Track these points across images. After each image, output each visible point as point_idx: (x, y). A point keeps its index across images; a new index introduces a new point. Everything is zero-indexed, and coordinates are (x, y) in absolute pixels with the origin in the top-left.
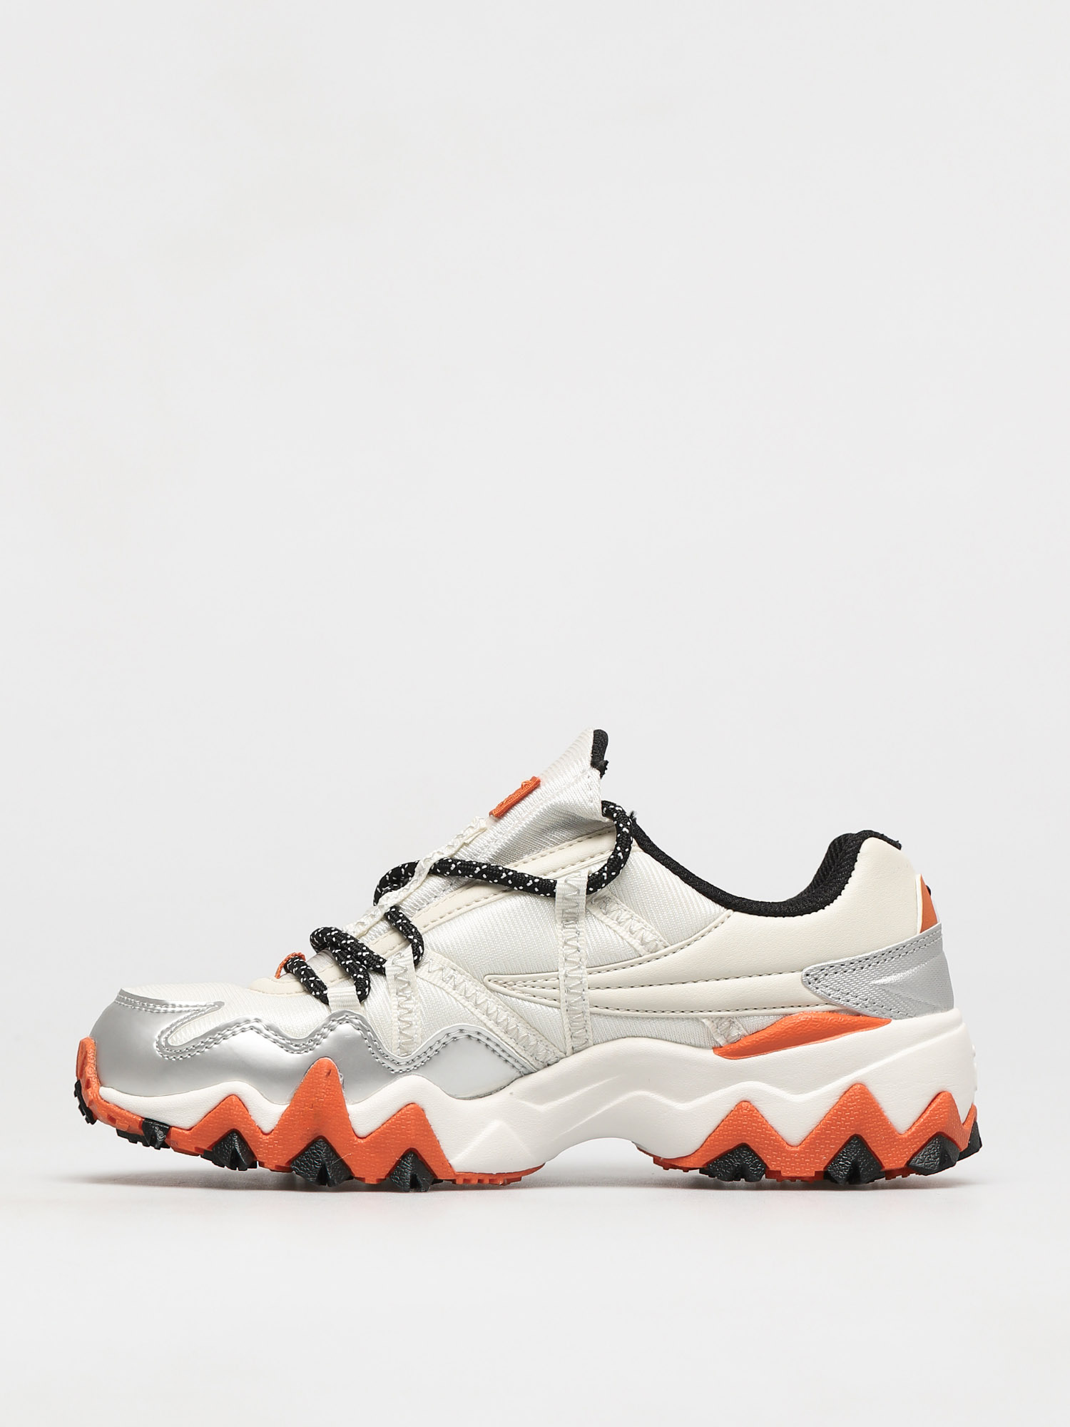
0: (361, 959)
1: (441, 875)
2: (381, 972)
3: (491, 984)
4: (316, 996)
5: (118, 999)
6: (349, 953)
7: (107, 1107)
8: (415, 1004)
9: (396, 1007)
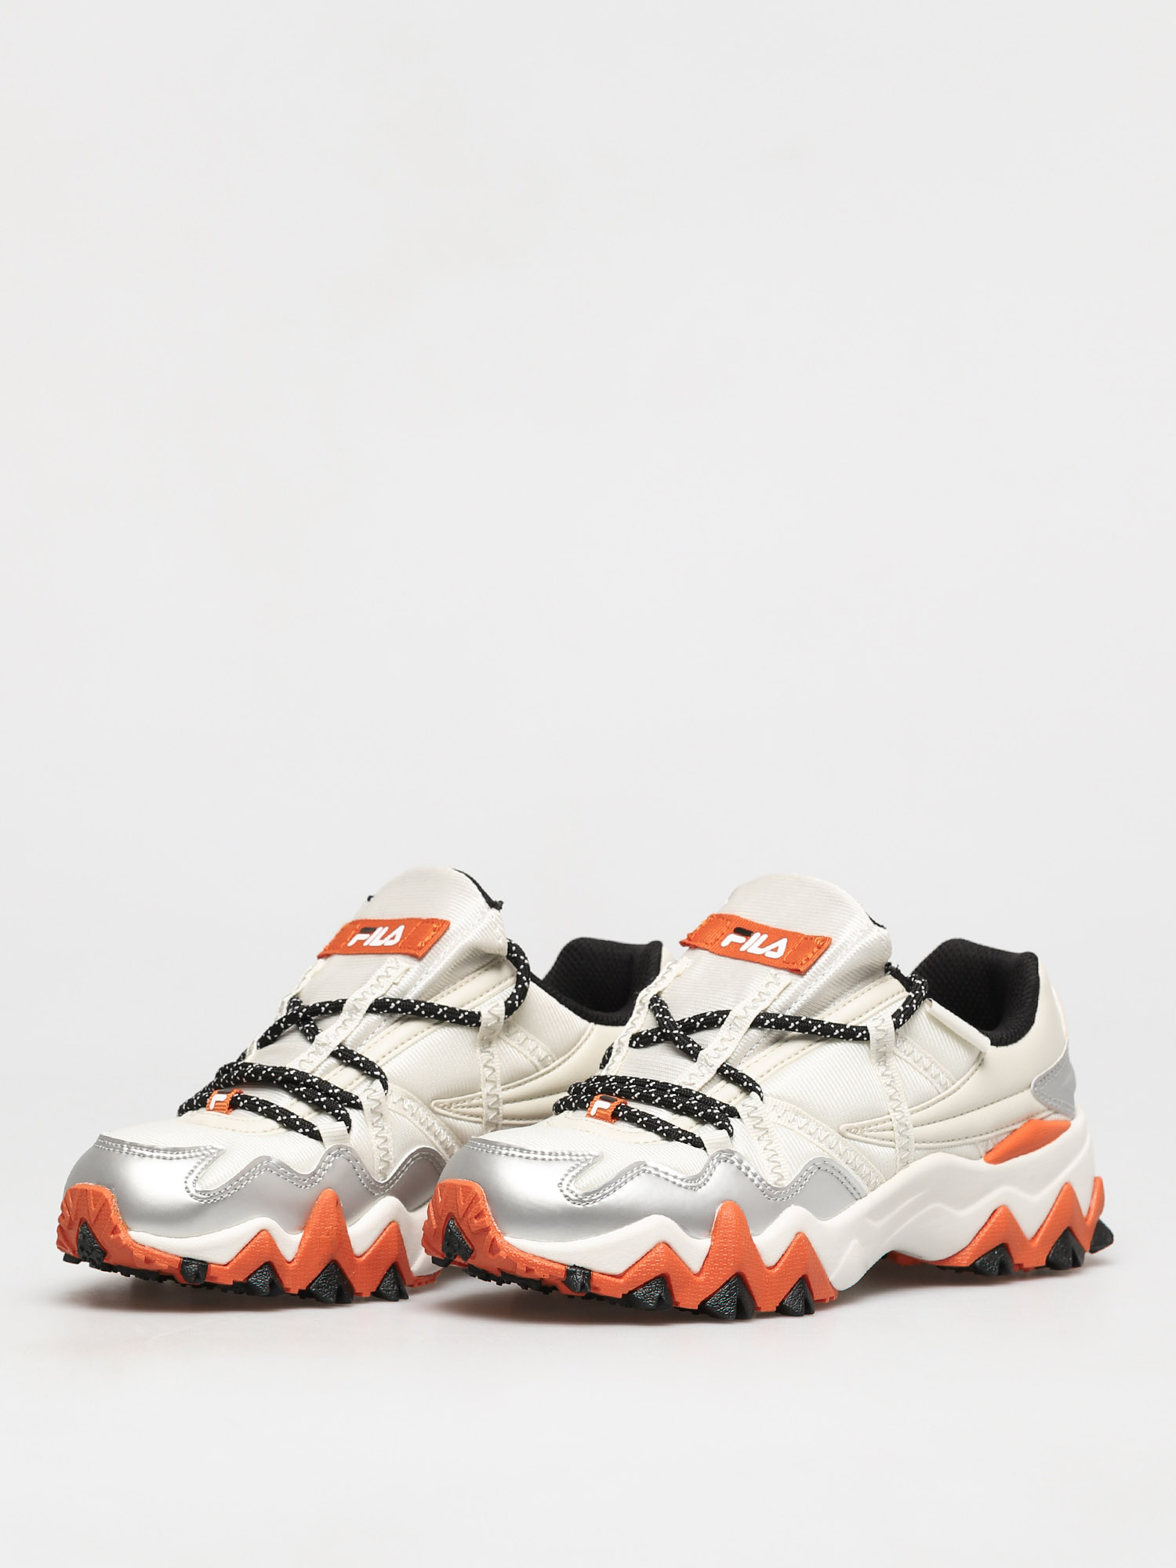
0: (334, 1095)
1: (377, 1012)
2: (359, 1107)
3: (436, 1109)
4: (304, 1133)
5: (98, 1143)
6: (319, 1090)
7: (144, 1250)
8: (387, 1133)
9: (374, 1137)
